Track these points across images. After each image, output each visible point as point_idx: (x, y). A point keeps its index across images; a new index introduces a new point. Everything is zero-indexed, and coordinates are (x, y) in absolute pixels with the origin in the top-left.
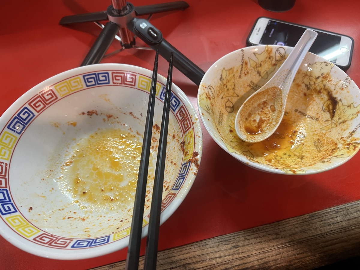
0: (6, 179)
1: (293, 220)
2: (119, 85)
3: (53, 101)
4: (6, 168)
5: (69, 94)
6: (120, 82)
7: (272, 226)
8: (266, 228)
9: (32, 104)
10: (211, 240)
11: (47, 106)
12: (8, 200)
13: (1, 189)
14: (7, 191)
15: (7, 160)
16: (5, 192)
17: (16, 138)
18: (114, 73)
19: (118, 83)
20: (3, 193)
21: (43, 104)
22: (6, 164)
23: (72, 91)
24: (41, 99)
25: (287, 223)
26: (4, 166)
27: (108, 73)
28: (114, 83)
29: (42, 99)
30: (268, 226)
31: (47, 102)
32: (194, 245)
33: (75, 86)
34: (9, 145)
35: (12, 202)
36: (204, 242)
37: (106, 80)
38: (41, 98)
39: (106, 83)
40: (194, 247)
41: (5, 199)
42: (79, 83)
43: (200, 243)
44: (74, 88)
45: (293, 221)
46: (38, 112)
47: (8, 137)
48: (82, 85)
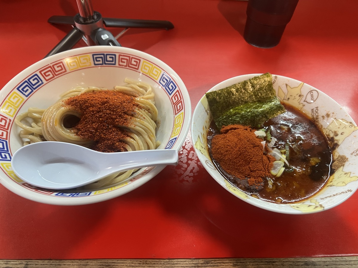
0: (7, 132)
1: (185, 261)
2: (124, 67)
3: (61, 73)
4: (9, 124)
5: (78, 69)
6: (125, 64)
7: (161, 263)
8: (154, 263)
9: (43, 73)
10: (93, 261)
11: (56, 77)
12: (6, 149)
13: (2, 139)
14: (6, 142)
15: (12, 116)
16: (5, 143)
17: (23, 99)
18: (121, 55)
19: (123, 65)
20: (3, 143)
21: (53, 74)
22: (10, 120)
23: (80, 67)
24: (51, 70)
25: (178, 263)
26: (8, 121)
27: (115, 55)
28: (119, 65)
29: (53, 70)
30: (157, 262)
31: (57, 73)
32: (75, 262)
33: (84, 63)
34: (15, 105)
35: (9, 152)
36: (87, 261)
37: (113, 61)
38: (51, 68)
39: (112, 63)
40: (74, 264)
41: (4, 148)
42: (88, 61)
43: (83, 261)
44: (83, 65)
45: (185, 263)
46: (47, 80)
47: (16, 97)
48: (90, 63)
